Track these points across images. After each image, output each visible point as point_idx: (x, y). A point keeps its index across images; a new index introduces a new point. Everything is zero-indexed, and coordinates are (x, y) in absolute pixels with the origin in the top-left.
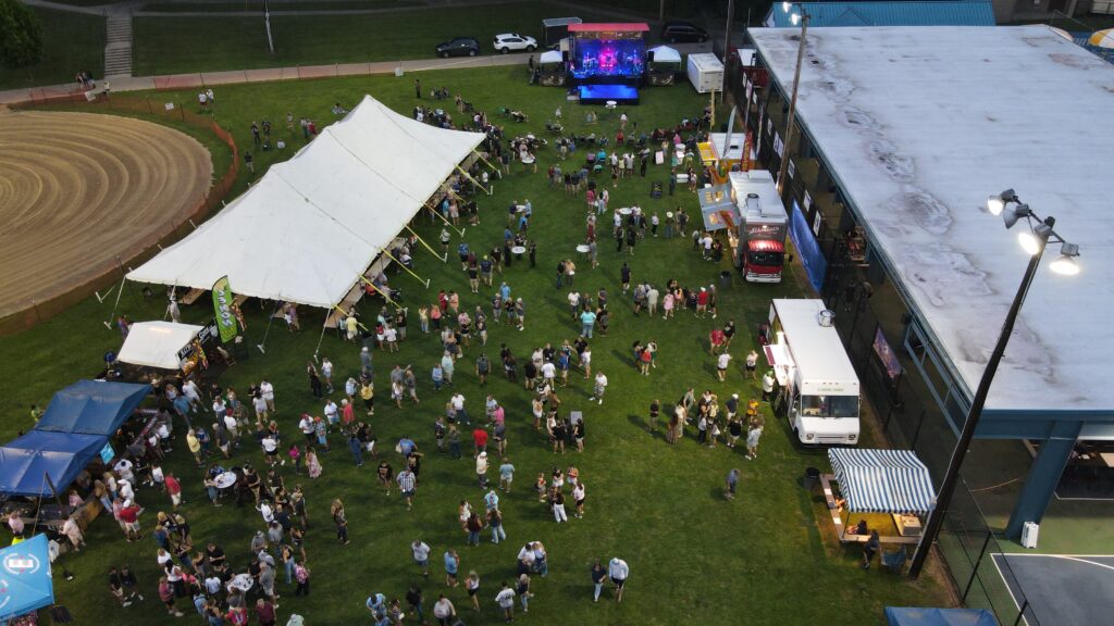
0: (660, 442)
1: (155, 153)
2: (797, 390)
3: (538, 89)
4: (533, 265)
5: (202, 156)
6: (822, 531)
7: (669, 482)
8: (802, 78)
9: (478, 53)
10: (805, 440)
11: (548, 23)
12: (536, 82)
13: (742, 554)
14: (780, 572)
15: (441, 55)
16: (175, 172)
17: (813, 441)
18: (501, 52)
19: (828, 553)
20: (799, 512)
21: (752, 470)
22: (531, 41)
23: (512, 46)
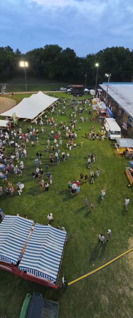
0: (86, 139)
1: (7, 102)
2: (110, 130)
3: (66, 95)
4: (65, 116)
5: (14, 102)
6: (115, 152)
7: (88, 145)
8: (108, 90)
9: (58, 90)
10: (111, 139)
11: (68, 86)
12: (66, 94)
13: (101, 155)
14: (108, 158)
15: (52, 91)
16: (10, 104)
17: (113, 139)
18: (61, 90)
19: (116, 156)
20: (111, 150)
21: (102, 143)
22: (66, 89)
23: (63, 89)
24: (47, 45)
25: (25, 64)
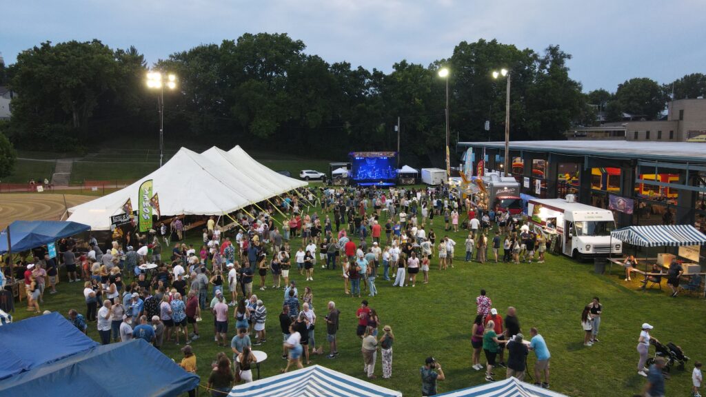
6: (625, 286)
10: (584, 252)
12: (330, 184)
17: (591, 251)
18: (304, 179)
19: (637, 292)
20: (601, 281)
22: (322, 174)
23: (311, 176)
24: (247, 36)
25: (165, 80)
